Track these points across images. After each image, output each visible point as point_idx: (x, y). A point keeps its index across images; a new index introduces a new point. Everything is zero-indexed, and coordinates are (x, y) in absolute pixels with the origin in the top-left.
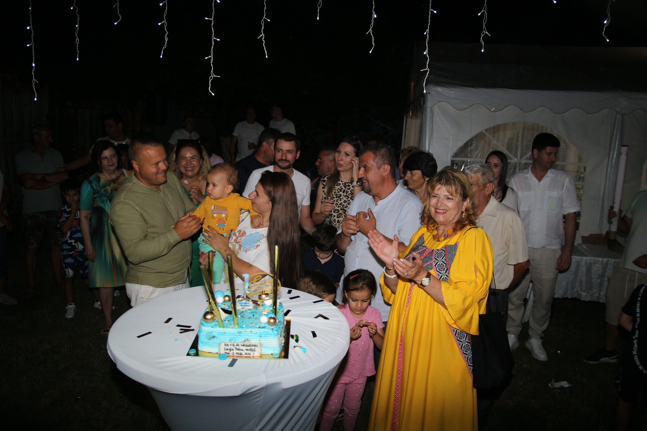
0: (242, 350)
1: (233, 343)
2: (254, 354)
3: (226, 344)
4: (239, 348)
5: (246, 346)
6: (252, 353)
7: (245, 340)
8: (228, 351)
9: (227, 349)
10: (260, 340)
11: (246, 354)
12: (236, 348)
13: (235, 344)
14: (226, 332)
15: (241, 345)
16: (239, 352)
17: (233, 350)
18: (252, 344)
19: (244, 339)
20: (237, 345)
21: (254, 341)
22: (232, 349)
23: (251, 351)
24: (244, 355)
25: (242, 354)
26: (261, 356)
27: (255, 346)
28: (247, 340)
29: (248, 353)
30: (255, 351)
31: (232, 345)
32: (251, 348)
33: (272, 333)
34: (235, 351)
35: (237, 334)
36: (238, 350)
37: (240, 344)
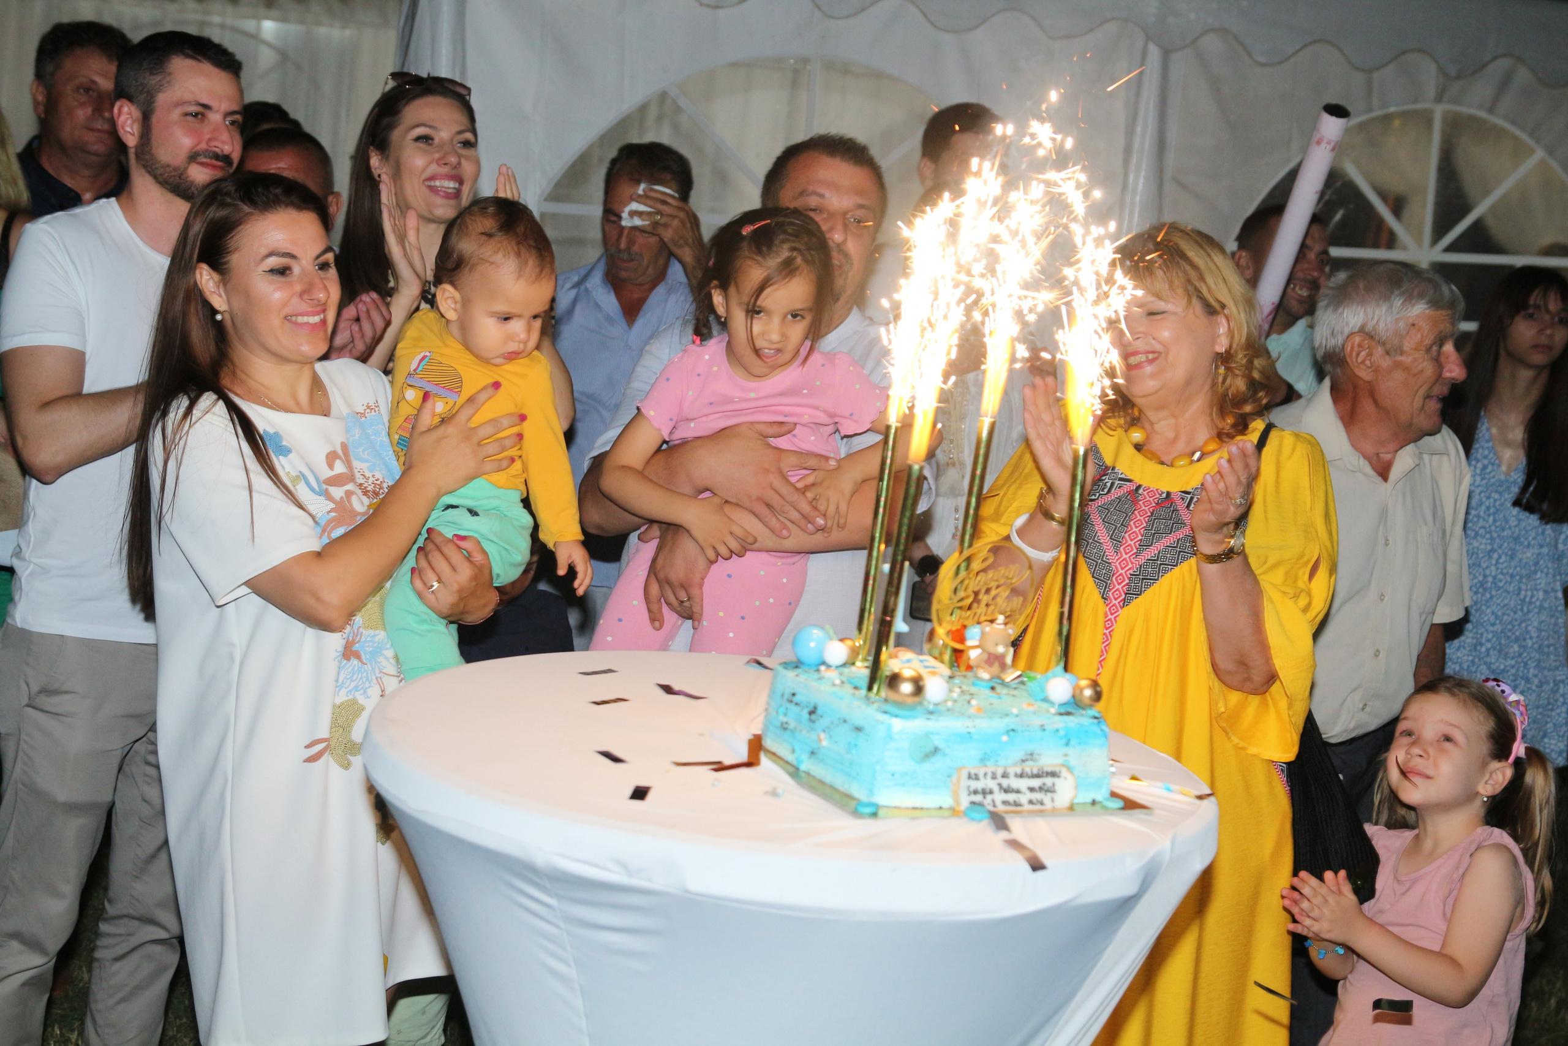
0: (1018, 791)
1: (993, 769)
2: (1053, 800)
3: (973, 772)
4: (1009, 787)
5: (1029, 777)
6: (1047, 798)
7: (1024, 758)
8: (978, 798)
9: (976, 792)
10: (1066, 755)
11: (1031, 802)
12: (1000, 785)
13: (1000, 772)
14: (972, 730)
15: (1016, 775)
16: (1011, 797)
17: (991, 792)
18: (1046, 769)
19: (1020, 755)
20: (1005, 775)
21: (1049, 760)
22: (988, 791)
23: (1044, 792)
24: (1027, 807)
25: (1020, 805)
26: (1071, 808)
27: (1053, 774)
28: (1031, 754)
29: (1038, 801)
30: (1054, 791)
31: (989, 775)
32: (1044, 784)
33: (1096, 729)
34: (999, 797)
35: (1005, 738)
36: (1006, 791)
37: (1011, 771)
